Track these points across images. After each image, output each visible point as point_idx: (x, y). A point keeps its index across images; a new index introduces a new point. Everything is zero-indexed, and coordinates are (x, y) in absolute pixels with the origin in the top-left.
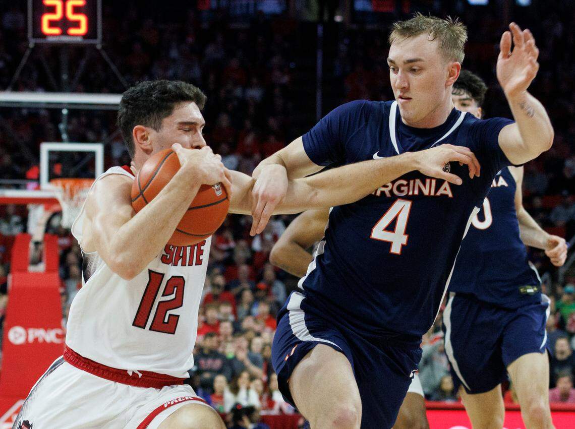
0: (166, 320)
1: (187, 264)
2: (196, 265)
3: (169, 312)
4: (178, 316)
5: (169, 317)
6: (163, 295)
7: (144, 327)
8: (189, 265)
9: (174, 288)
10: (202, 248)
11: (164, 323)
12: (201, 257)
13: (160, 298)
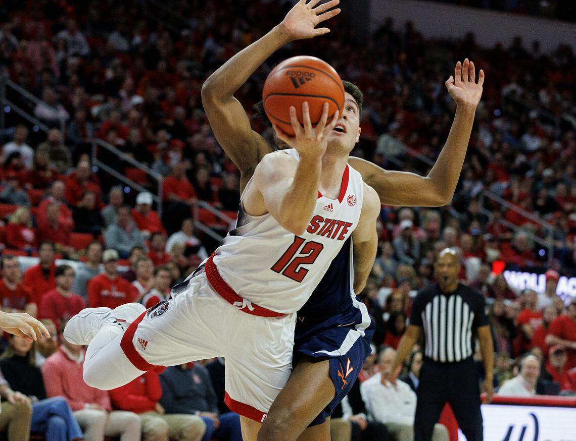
0: (297, 271)
1: (331, 237)
2: (338, 239)
3: (301, 265)
4: (308, 270)
5: (300, 269)
6: (301, 253)
7: (279, 273)
8: (332, 238)
9: (311, 249)
10: (348, 228)
11: (295, 272)
12: (344, 235)
13: (297, 254)
